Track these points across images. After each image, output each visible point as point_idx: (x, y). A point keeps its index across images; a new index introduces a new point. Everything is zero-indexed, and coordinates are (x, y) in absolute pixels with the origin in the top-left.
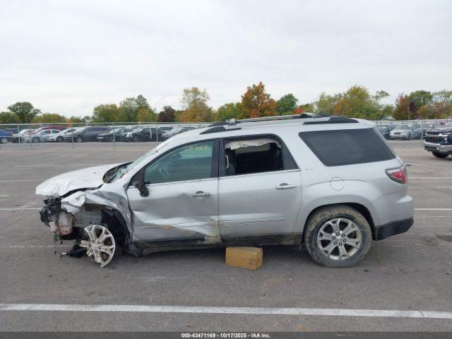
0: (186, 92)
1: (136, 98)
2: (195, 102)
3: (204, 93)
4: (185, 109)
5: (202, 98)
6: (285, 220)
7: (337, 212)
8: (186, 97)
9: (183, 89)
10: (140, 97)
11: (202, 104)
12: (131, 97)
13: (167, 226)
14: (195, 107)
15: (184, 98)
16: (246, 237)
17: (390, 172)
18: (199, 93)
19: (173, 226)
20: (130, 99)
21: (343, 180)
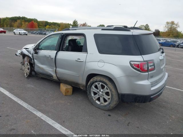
0: (168, 23)
1: (145, 25)
2: (171, 28)
3: (177, 24)
4: (165, 31)
5: (175, 26)
6: (79, 77)
7: (99, 79)
8: (167, 26)
9: (166, 22)
10: (147, 25)
11: (175, 29)
12: (143, 25)
13: (42, 68)
14: (171, 30)
15: (166, 26)
16: (65, 80)
17: (132, 63)
18: (174, 24)
19: (44, 68)
20: (142, 26)
21: (104, 62)
